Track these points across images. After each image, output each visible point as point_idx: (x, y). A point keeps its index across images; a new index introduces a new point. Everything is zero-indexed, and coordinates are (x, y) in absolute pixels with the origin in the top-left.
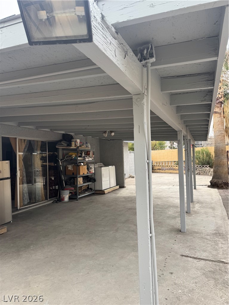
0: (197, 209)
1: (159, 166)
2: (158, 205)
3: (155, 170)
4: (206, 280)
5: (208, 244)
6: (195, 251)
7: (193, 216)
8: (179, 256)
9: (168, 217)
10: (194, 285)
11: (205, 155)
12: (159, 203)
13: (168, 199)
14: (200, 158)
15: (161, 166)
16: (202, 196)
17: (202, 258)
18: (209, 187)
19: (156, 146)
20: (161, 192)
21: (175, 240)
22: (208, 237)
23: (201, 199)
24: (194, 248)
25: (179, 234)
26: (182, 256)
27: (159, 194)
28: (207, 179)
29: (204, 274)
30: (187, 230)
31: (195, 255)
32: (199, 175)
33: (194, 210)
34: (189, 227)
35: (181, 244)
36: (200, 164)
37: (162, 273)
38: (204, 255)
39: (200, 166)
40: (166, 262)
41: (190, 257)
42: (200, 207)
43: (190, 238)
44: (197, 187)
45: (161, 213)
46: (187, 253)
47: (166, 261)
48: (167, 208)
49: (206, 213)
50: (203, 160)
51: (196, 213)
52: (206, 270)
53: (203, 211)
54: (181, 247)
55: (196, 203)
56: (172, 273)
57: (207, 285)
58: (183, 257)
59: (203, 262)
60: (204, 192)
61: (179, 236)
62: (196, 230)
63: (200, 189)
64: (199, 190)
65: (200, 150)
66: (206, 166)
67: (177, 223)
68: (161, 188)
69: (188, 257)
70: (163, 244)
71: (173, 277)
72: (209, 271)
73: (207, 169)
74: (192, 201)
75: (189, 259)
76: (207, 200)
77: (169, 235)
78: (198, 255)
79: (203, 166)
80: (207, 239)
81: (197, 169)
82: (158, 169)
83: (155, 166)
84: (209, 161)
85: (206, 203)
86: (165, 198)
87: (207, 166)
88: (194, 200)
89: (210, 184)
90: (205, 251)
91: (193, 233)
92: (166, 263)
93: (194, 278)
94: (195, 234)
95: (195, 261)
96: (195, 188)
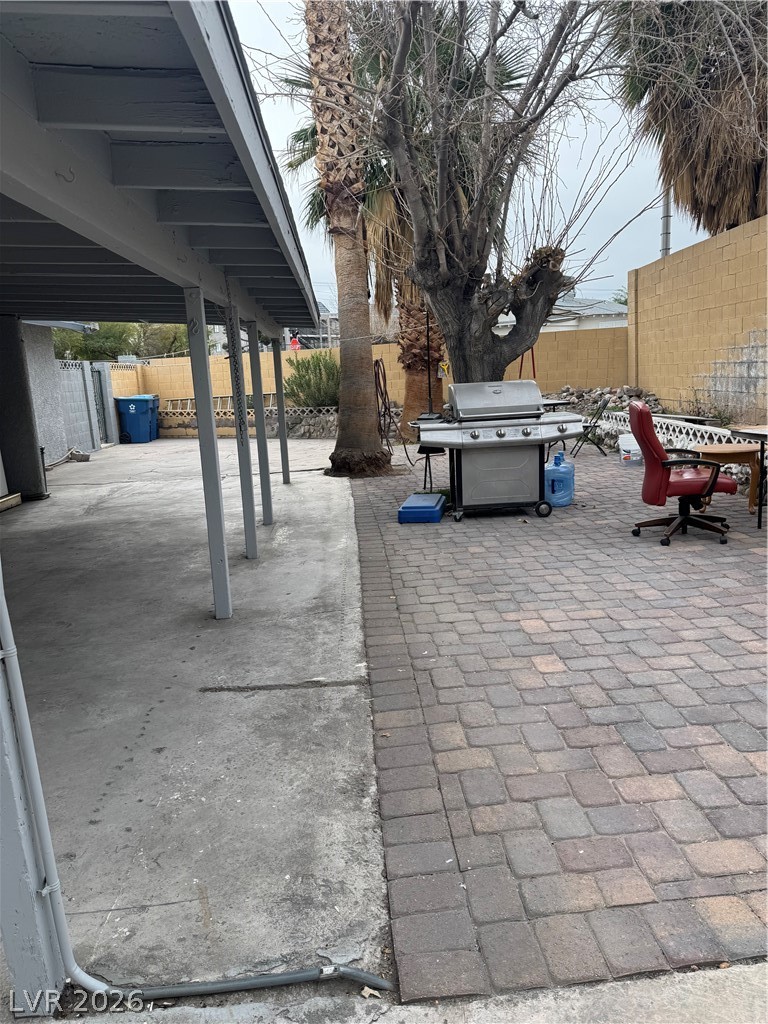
0: (279, 544)
1: (181, 414)
2: (159, 545)
3: (170, 427)
4: (261, 743)
5: (287, 641)
6: (248, 667)
7: (264, 564)
8: (193, 694)
9: (184, 581)
10: (221, 767)
11: (323, 373)
12: (163, 540)
13: (195, 524)
14: (309, 386)
15: (188, 414)
16: (302, 502)
17: (261, 684)
18: (327, 472)
19: (177, 344)
20: (179, 501)
21: (192, 649)
22: (293, 621)
23: (297, 511)
24: (245, 661)
25: (208, 628)
26: (205, 690)
27: (171, 509)
28: (323, 451)
29: (257, 728)
30: (234, 610)
31: (244, 679)
32: (309, 438)
33: (269, 546)
34: (245, 600)
35: (209, 657)
36: (309, 402)
37: (128, 758)
38: (270, 675)
39: (311, 411)
40: (148, 722)
41: (229, 689)
42: (289, 537)
43: (239, 632)
44: (292, 476)
45: (165, 569)
46: (221, 678)
47: (148, 718)
48: (187, 551)
49: (302, 552)
50: (319, 390)
51: (274, 554)
52: (266, 716)
53: (294, 547)
54: (205, 665)
55: (281, 527)
56: (160, 750)
57: (260, 757)
58: (209, 694)
59: (262, 696)
60: (310, 491)
61: (208, 634)
62: (263, 607)
63: (301, 483)
64: (299, 486)
65: (309, 357)
66: (328, 411)
67: (201, 595)
68: (179, 488)
69: (221, 689)
70: (149, 666)
71: (161, 761)
72: (274, 718)
73: (331, 418)
74: (268, 520)
75: (225, 695)
76: (311, 512)
77: (175, 636)
78: (254, 678)
79: (320, 411)
80: (288, 627)
81: (302, 420)
82: (180, 426)
83: (167, 414)
84: (335, 394)
85: (308, 524)
86: (187, 519)
87: (332, 411)
88: (275, 518)
89: (329, 464)
90: (275, 663)
91: (249, 617)
92: (146, 725)
93: (225, 748)
94: (257, 620)
95: (240, 697)
96: (287, 481)
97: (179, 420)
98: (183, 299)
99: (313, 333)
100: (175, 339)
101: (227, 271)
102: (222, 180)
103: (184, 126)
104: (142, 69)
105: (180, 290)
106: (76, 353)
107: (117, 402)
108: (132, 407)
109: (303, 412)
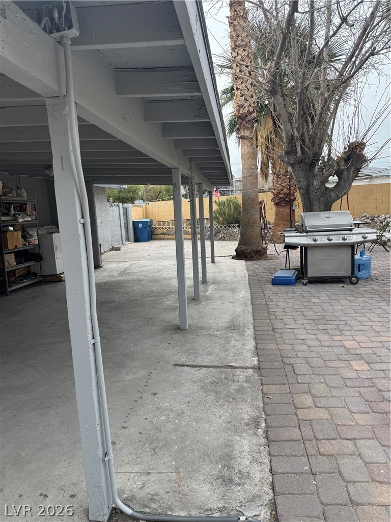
0: (210, 293)
1: (163, 228)
2: (153, 291)
3: (157, 234)
4: (204, 395)
5: (215, 343)
6: (196, 355)
7: (203, 303)
8: (170, 367)
9: (165, 310)
10: (185, 405)
11: (232, 207)
12: (154, 289)
13: (169, 282)
14: (225, 214)
15: (166, 228)
16: (221, 272)
17: (203, 364)
18: (234, 258)
19: (161, 195)
20: (162, 270)
21: (170, 344)
22: (218, 333)
23: (219, 277)
24: (195, 351)
25: (177, 334)
26: (176, 365)
27: (158, 274)
28: (232, 246)
29: (202, 387)
30: (189, 326)
31: (195, 361)
32: (224, 240)
33: (205, 294)
34: (194, 321)
35: (177, 348)
36: (225, 222)
37: (140, 396)
38: (207, 360)
39: (225, 227)
40: (149, 379)
41: (187, 366)
42: (215, 290)
43: (192, 337)
44: (216, 259)
45: (156, 303)
46: (184, 360)
47: (149, 377)
48: (166, 295)
49: (222, 298)
50: (230, 216)
51: (208, 298)
52: (206, 381)
53: (218, 295)
54: (176, 352)
55: (211, 284)
56: (155, 394)
57: (204, 403)
58: (177, 367)
59: (204, 371)
60: (225, 267)
61: (177, 337)
62: (203, 325)
63: (220, 262)
64: (219, 264)
65: (225, 200)
66: (234, 226)
67: (173, 317)
68: (162, 264)
69: (184, 365)
70: (149, 351)
71: (156, 399)
72: (211, 383)
73: (235, 230)
74: (204, 281)
75: (186, 369)
76: (226, 278)
77: (161, 337)
78: (199, 361)
79: (229, 227)
80: (216, 336)
81: (220, 231)
82: (162, 234)
83: (156, 228)
84: (238, 218)
85: (224, 283)
86: (166, 279)
87: (236, 227)
88: (208, 280)
89: (234, 254)
90: (210, 354)
91: (196, 330)
92: (149, 381)
93: (186, 396)
94: (200, 331)
95: (193, 370)
96: (213, 262)
97: (162, 231)
98: (171, 174)
99: (226, 188)
100: (160, 192)
101: (191, 160)
102: (195, 117)
103: (182, 93)
104: (164, 68)
105: (170, 169)
106: (115, 199)
107: (134, 222)
108: (140, 225)
109: (221, 227)
